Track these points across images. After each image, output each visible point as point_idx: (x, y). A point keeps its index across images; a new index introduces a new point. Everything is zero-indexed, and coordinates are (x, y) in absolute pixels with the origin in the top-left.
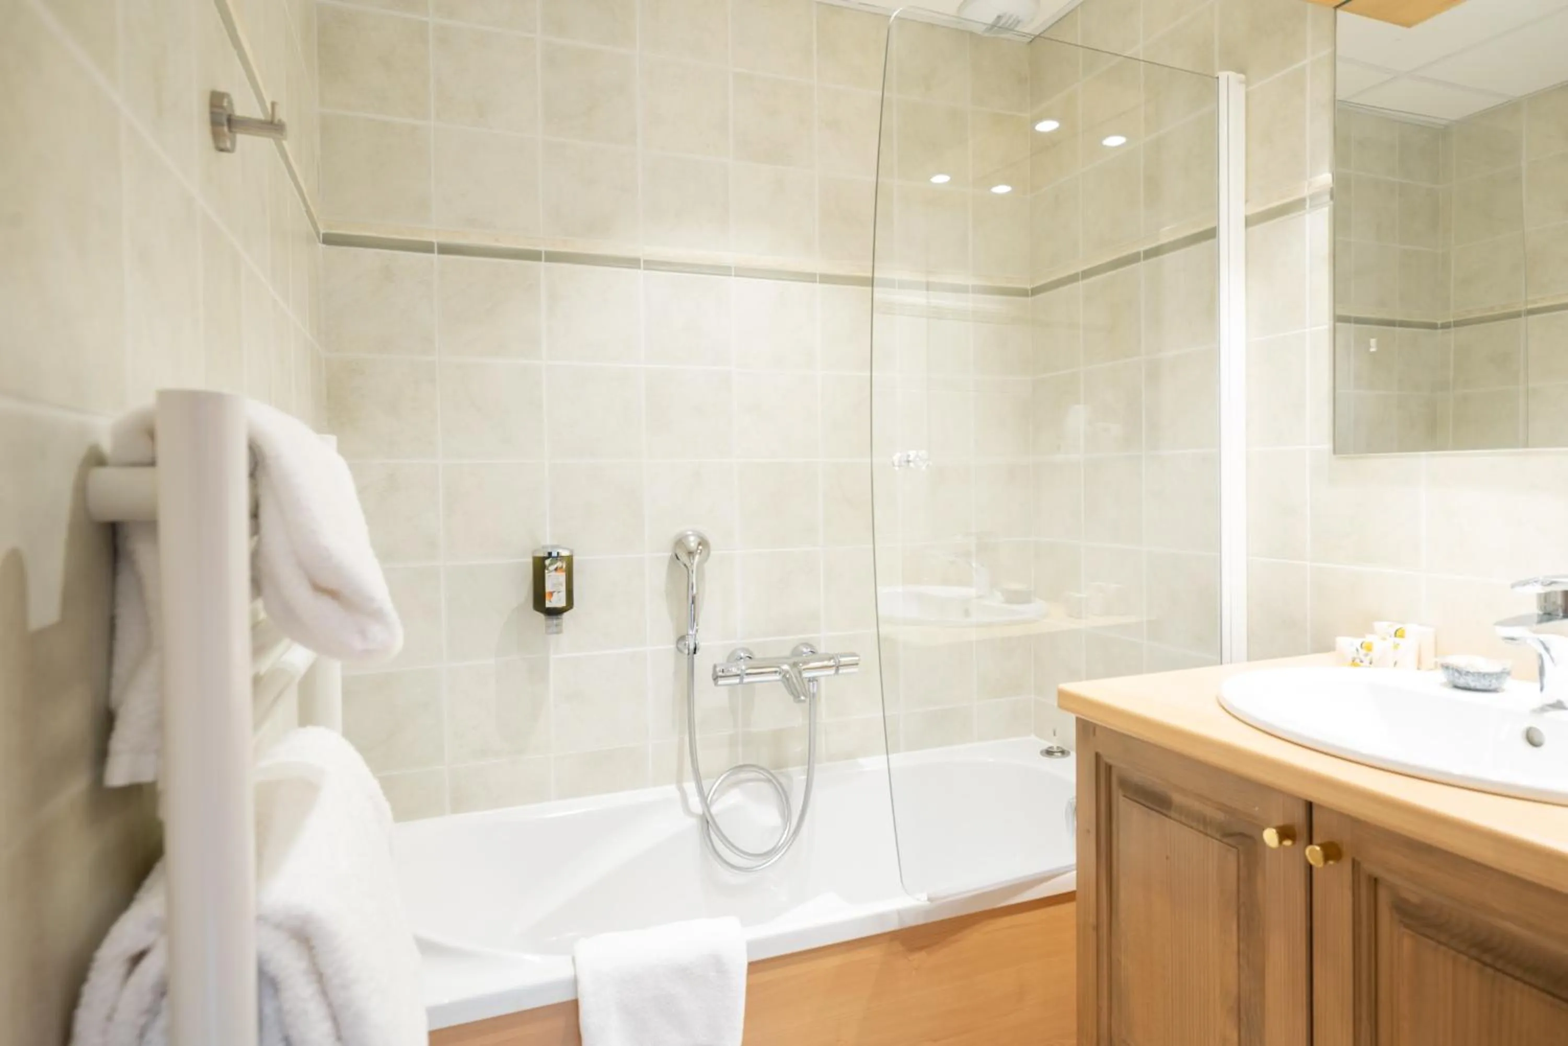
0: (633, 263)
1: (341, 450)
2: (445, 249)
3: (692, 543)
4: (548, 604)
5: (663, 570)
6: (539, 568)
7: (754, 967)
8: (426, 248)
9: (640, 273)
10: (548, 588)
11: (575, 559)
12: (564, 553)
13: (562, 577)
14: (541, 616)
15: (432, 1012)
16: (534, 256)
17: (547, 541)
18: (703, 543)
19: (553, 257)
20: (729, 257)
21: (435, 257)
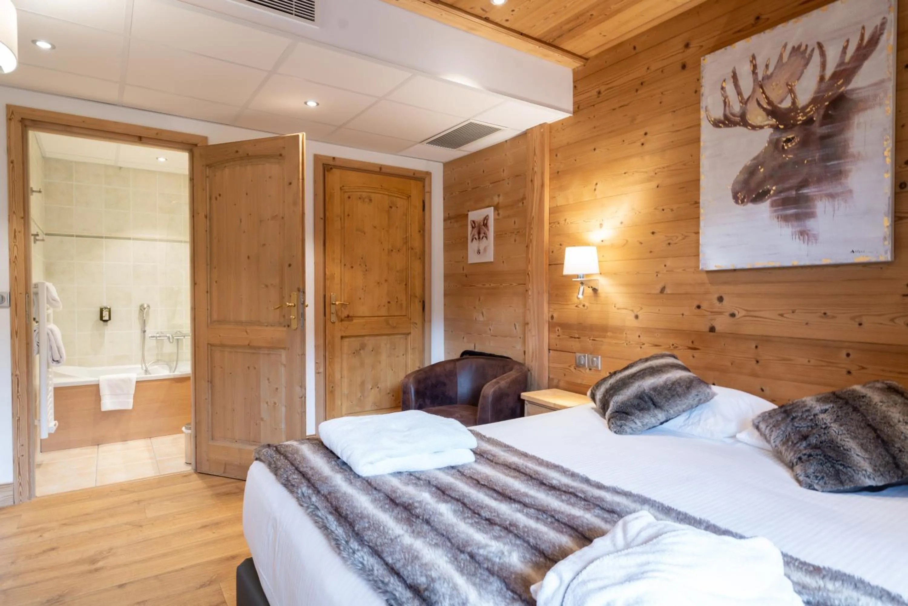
0: (129, 239)
1: (53, 285)
2: (77, 236)
3: (145, 306)
4: (104, 319)
5: (137, 312)
6: (101, 311)
7: (137, 382)
8: (72, 236)
9: (132, 241)
10: (104, 315)
11: (112, 309)
12: (109, 307)
13: (108, 313)
14: (102, 322)
15: (55, 384)
16: (102, 237)
17: (105, 304)
18: (148, 306)
19: (106, 238)
20: (157, 237)
21: (75, 238)
